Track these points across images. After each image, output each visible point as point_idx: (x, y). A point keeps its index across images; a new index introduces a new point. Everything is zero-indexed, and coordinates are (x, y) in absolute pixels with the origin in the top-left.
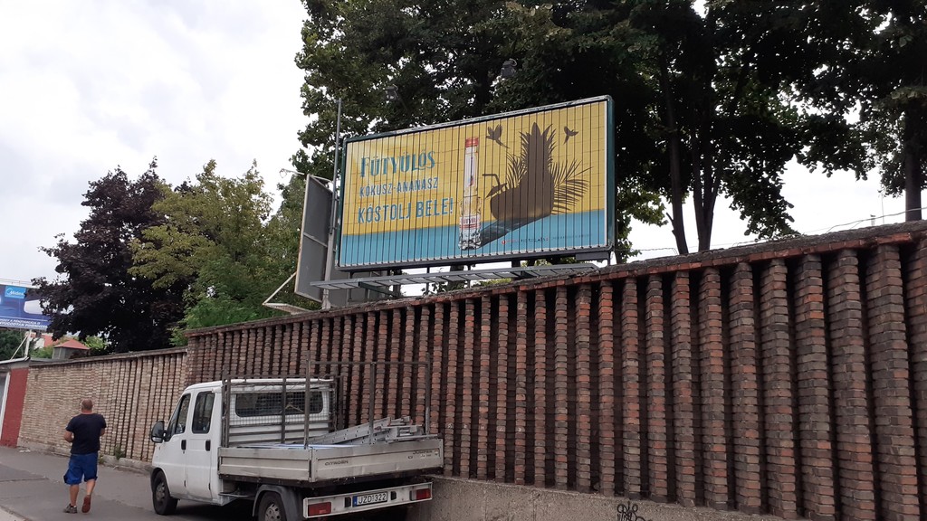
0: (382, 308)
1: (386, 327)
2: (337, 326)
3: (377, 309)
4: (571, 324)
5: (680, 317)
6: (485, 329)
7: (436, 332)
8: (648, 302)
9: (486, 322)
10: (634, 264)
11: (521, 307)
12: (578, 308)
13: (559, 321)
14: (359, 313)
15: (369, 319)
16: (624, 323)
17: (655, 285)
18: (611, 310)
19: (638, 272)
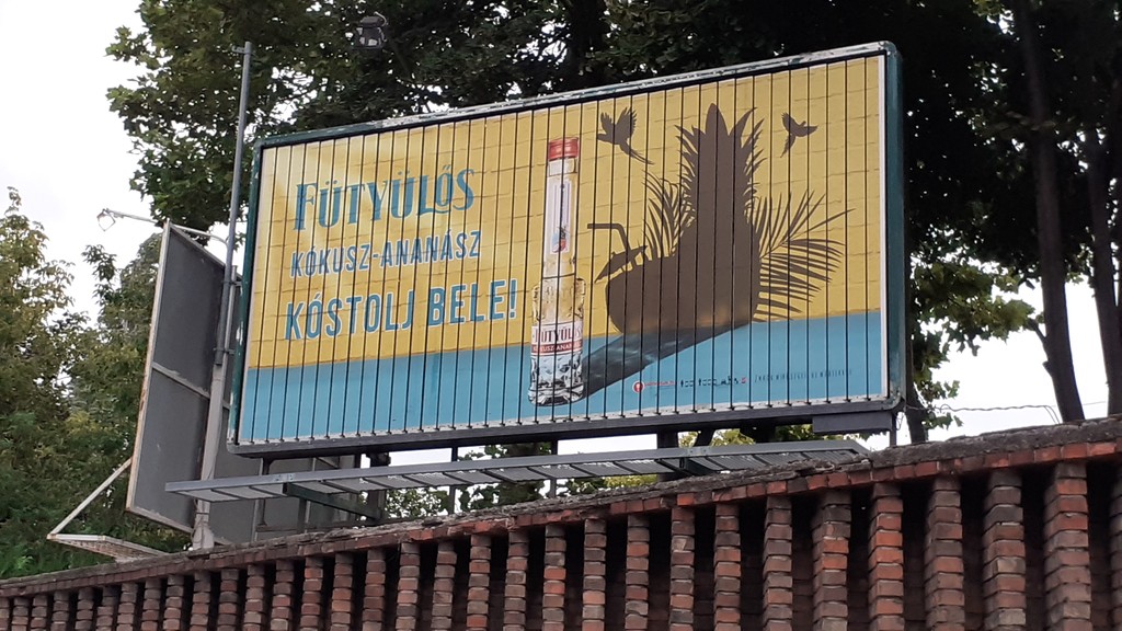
0: (340, 546)
1: (348, 594)
2: (228, 591)
3: (328, 549)
4: (803, 590)
5: (1065, 575)
6: (593, 601)
7: (472, 606)
8: (989, 536)
9: (593, 582)
10: (955, 445)
11: (681, 545)
12: (818, 550)
13: (772, 581)
14: (283, 560)
15: (307, 573)
16: (930, 587)
17: (1005, 497)
18: (899, 555)
19: (965, 464)
